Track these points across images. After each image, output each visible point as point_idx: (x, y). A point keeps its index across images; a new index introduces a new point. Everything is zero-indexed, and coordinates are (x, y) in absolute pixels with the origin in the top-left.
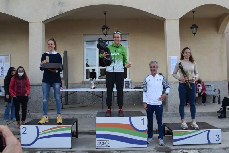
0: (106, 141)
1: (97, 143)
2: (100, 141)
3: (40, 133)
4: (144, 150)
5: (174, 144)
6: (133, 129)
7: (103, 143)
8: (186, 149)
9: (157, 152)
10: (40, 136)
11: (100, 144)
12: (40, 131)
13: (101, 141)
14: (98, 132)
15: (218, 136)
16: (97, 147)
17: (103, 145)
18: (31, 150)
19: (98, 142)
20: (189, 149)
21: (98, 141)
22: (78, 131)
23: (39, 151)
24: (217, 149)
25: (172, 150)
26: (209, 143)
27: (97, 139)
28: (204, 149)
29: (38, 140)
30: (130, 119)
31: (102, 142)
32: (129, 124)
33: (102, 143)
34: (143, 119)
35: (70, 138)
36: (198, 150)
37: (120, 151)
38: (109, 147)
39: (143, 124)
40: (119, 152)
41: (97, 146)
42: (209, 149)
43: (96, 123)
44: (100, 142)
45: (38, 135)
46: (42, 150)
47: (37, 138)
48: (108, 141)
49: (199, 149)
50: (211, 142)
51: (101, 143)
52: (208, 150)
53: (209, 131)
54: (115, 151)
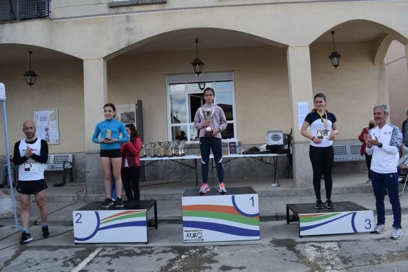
0: (198, 232)
1: (185, 234)
2: (188, 231)
3: (101, 222)
4: (255, 244)
5: (301, 235)
6: (238, 212)
7: (194, 234)
8: (319, 242)
9: (273, 246)
10: (101, 226)
11: (189, 235)
12: (101, 219)
13: (190, 231)
14: (185, 219)
15: (368, 222)
16: (185, 241)
17: (193, 237)
18: (89, 246)
19: (187, 233)
20: (323, 242)
21: (186, 231)
22: (158, 218)
23: (100, 247)
24: (367, 241)
25: (297, 243)
26: (356, 232)
27: (185, 229)
28: (345, 241)
29: (99, 232)
30: (233, 198)
31: (192, 233)
32: (233, 205)
33: (192, 235)
34: (253, 198)
35: (145, 228)
36: (337, 243)
37: (220, 246)
38: (203, 240)
39: (253, 206)
40: (218, 247)
41: (185, 239)
42: (355, 241)
43: (183, 205)
44: (189, 233)
45: (99, 224)
46: (105, 245)
47: (98, 229)
48: (200, 232)
49: (338, 242)
50: (358, 231)
51: (190, 234)
52: (352, 242)
53: (354, 214)
54: (212, 246)
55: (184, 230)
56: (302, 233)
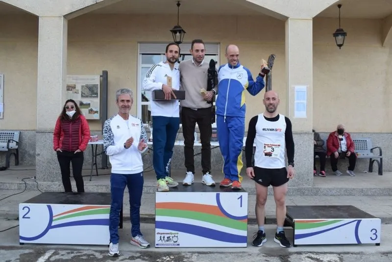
0: (173, 235)
1: (157, 237)
2: (162, 234)
3: (54, 218)
4: (241, 252)
5: (295, 244)
6: (222, 213)
7: (168, 238)
8: (317, 253)
9: (263, 256)
10: (54, 224)
11: (162, 239)
12: (54, 215)
13: (164, 234)
14: (158, 218)
15: (374, 231)
16: (157, 245)
17: (167, 241)
18: (38, 247)
19: (160, 235)
20: (321, 253)
21: (158, 233)
22: (124, 215)
23: (52, 249)
24: (373, 254)
25: (291, 254)
26: (359, 244)
27: (158, 230)
28: (348, 253)
29: (50, 230)
30: (218, 197)
31: (166, 236)
32: (216, 204)
33: (166, 239)
34: (241, 197)
36: (338, 256)
37: (199, 253)
38: (178, 245)
39: (241, 206)
40: (197, 254)
41: (156, 243)
42: (358, 253)
43: (156, 202)
44: (162, 236)
45: (51, 220)
46: (58, 248)
47: (50, 227)
48: (176, 235)
49: (339, 254)
50: (362, 242)
51: (164, 237)
52: (355, 256)
53: (359, 222)
54: (189, 252)
55: (156, 233)
56: (297, 242)
